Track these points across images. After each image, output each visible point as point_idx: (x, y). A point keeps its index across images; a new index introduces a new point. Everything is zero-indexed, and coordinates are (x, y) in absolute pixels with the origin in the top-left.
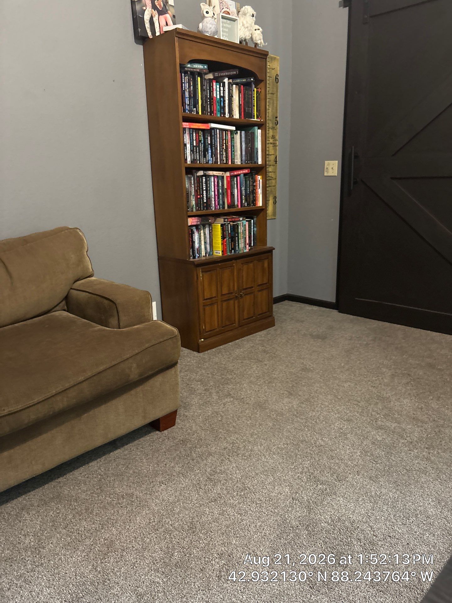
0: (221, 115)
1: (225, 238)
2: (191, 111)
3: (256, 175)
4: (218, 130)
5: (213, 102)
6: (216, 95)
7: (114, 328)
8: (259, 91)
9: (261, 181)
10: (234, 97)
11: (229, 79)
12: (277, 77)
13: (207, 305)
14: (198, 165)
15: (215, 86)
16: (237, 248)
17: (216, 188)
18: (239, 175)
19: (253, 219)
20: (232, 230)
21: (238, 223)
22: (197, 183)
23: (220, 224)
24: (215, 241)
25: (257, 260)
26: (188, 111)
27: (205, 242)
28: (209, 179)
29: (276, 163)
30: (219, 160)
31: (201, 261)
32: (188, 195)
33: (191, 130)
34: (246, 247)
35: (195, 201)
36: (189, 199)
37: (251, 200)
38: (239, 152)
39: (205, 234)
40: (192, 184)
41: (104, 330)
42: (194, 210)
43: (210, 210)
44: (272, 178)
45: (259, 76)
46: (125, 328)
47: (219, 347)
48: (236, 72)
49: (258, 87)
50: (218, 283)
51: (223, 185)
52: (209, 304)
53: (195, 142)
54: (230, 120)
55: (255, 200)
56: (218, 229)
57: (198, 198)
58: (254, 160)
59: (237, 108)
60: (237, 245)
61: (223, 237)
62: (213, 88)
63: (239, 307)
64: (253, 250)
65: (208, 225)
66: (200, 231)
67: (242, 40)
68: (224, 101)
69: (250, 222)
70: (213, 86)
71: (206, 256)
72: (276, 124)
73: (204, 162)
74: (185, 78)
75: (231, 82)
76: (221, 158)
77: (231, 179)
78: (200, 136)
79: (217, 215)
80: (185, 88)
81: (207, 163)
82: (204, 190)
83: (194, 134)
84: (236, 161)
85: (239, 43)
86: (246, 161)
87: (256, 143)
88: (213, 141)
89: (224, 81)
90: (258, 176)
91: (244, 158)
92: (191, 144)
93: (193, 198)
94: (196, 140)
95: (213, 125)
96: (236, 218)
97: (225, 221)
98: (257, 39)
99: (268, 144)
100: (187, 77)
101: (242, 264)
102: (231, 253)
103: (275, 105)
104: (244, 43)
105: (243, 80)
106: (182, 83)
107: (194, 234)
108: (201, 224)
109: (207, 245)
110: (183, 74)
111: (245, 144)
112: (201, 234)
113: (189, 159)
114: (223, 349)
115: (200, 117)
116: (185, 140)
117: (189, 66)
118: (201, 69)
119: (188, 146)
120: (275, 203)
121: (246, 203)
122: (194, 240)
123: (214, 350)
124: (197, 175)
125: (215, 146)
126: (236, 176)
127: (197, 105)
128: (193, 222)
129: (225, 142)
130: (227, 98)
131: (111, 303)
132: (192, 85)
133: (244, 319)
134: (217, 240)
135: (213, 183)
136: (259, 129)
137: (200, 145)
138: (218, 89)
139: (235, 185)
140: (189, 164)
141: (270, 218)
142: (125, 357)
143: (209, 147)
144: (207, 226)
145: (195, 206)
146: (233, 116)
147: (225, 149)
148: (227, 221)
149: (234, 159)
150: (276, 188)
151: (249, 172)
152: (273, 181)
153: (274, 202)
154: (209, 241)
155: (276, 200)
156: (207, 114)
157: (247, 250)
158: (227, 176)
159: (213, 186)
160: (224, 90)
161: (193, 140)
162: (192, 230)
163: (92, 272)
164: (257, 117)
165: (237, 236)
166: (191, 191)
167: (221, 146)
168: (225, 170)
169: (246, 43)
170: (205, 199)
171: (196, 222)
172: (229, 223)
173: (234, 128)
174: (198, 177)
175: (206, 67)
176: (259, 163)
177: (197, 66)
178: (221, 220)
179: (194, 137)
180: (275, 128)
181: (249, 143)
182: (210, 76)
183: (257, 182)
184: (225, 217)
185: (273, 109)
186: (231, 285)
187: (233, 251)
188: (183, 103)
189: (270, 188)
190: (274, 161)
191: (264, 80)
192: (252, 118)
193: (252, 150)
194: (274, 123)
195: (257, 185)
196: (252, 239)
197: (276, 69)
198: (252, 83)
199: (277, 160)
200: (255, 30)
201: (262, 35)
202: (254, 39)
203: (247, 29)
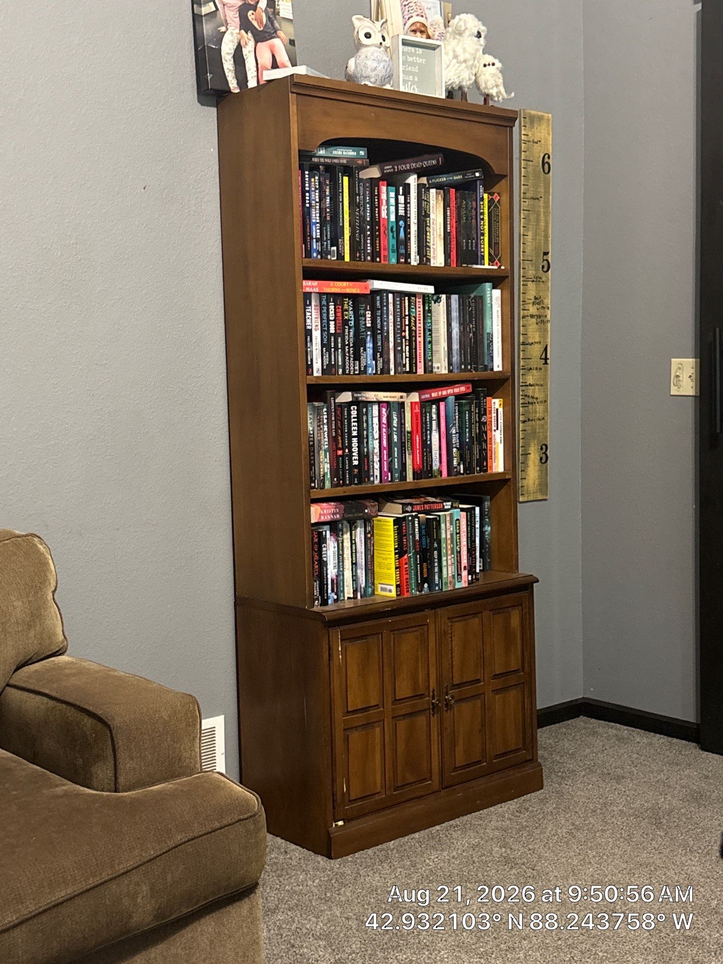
0: (398, 261)
1: (406, 552)
2: (324, 253)
3: (487, 398)
4: (391, 296)
5: (379, 230)
6: (388, 214)
7: (102, 791)
8: (496, 201)
9: (501, 410)
10: (432, 216)
11: (419, 177)
12: (546, 160)
13: (356, 727)
14: (339, 377)
15: (386, 193)
16: (436, 578)
17: (384, 430)
18: (444, 399)
19: (480, 504)
20: (423, 532)
21: (439, 516)
22: (335, 420)
23: (393, 519)
24: (380, 560)
25: (490, 611)
26: (318, 253)
27: (352, 564)
28: (367, 410)
29: (546, 363)
30: (392, 366)
31: (341, 611)
32: (312, 451)
33: (325, 296)
34: (459, 575)
35: (330, 463)
36: (314, 460)
37: (476, 456)
38: (443, 345)
39: (353, 542)
40: (324, 424)
41: (78, 795)
42: (328, 484)
43: (369, 485)
44: (535, 401)
45: (494, 168)
46: (129, 790)
47: (384, 846)
48: (438, 161)
49: (495, 189)
50: (386, 669)
51: (402, 424)
52: (361, 723)
53: (332, 324)
54: (423, 270)
55: (484, 459)
56: (388, 530)
57: (338, 457)
58: (484, 361)
59: (438, 239)
60: (436, 570)
61: (400, 552)
62: (379, 199)
63: (441, 734)
64: (481, 582)
65: (363, 521)
66: (342, 535)
67: (453, 88)
68: (407, 227)
69: (470, 513)
70: (379, 196)
71: (355, 597)
72: (545, 269)
73: (355, 370)
74: (313, 180)
75: (425, 182)
76: (399, 360)
77: (422, 407)
78: (347, 310)
79: (383, 498)
80: (309, 203)
81: (365, 372)
82: (355, 437)
83: (332, 307)
84: (435, 365)
85: (443, 97)
86: (461, 364)
87: (488, 322)
88: (379, 321)
89: (407, 181)
90: (493, 401)
91: (455, 359)
92: (322, 331)
93: (326, 457)
94: (334, 320)
95: (378, 285)
96: (434, 502)
97: (407, 512)
98: (489, 85)
99: (524, 317)
100: (317, 178)
101: (449, 618)
102: (419, 592)
103: (542, 224)
104: (458, 97)
105: (455, 178)
106: (304, 192)
107: (326, 543)
108: (343, 518)
109: (359, 571)
110: (307, 172)
111: (460, 324)
112: (342, 542)
113: (317, 366)
114: (395, 851)
115: (345, 267)
116: (308, 321)
117: (322, 152)
118: (351, 159)
119: (316, 335)
120: (544, 460)
121: (462, 466)
122: (325, 559)
123: (370, 851)
124: (337, 401)
125: (381, 334)
126: (437, 401)
127: (340, 240)
128: (322, 515)
129: (407, 323)
130: (413, 220)
131: (100, 726)
132: (327, 193)
133: (455, 769)
134: (386, 559)
135: (376, 420)
136: (494, 287)
137: (347, 331)
138: (392, 201)
139: (434, 423)
140: (317, 377)
141: (531, 498)
142: (121, 868)
143: (368, 335)
144: (360, 523)
145: (329, 476)
146: (429, 260)
147: (408, 338)
148: (412, 511)
149: (431, 361)
150: (547, 422)
151: (470, 390)
152: (539, 408)
153: (541, 459)
154: (364, 563)
155: (548, 452)
156: (365, 260)
157: (463, 584)
158: (412, 403)
159: (376, 427)
160: (407, 203)
161: (329, 320)
162: (320, 534)
163: (63, 642)
164: (491, 260)
165: (435, 549)
166: (319, 441)
167: (398, 331)
168: (407, 388)
169: (464, 95)
170: (357, 458)
171: (330, 514)
172: (416, 516)
173: (430, 289)
174: (341, 406)
175: (362, 153)
176: (496, 369)
177: (340, 153)
178: (395, 510)
179: (332, 312)
180: (544, 279)
181: (471, 322)
182: (374, 172)
183: (491, 412)
184: (408, 501)
185: (536, 234)
186: (421, 675)
187: (426, 585)
188: (306, 236)
189: (530, 422)
190: (541, 359)
191: (505, 176)
192: (477, 264)
193: (479, 337)
194: (541, 267)
195: (491, 422)
196: (478, 554)
197: (543, 142)
198: (478, 182)
199: (548, 356)
200: (485, 66)
201: (500, 75)
202: (482, 86)
203: (464, 65)
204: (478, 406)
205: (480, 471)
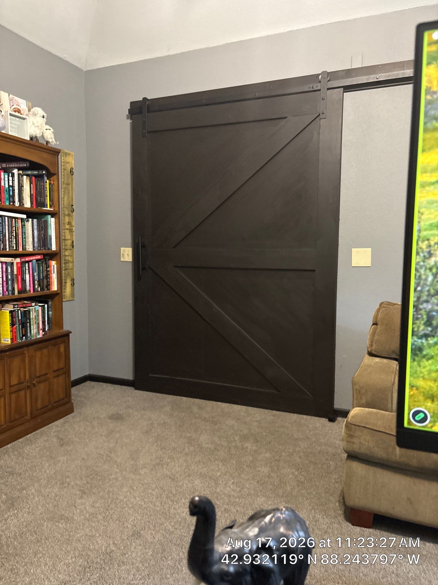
0: (10, 204)
1: (15, 324)
3: (50, 261)
4: (6, 218)
6: (5, 184)
8: (52, 183)
9: (55, 266)
10: (25, 187)
11: (18, 171)
12: (72, 170)
15: (3, 175)
16: (29, 334)
17: (4, 274)
18: (31, 261)
19: (47, 303)
20: (23, 316)
21: (30, 309)
23: (8, 311)
24: (3, 328)
25: (53, 345)
29: (73, 247)
30: (7, 247)
34: (39, 332)
37: (45, 284)
38: (31, 239)
44: (69, 262)
45: (51, 170)
48: (27, 165)
49: (52, 179)
50: (6, 374)
51: (12, 271)
54: (21, 208)
55: (49, 285)
56: (7, 316)
58: (48, 246)
59: (28, 197)
60: (29, 331)
61: (12, 324)
63: (31, 396)
64: (47, 335)
67: (32, 136)
68: (14, 190)
69: (43, 307)
72: (72, 211)
75: (21, 173)
76: (11, 245)
77: (21, 264)
79: (4, 302)
84: (27, 247)
86: (38, 247)
87: (49, 231)
89: (13, 172)
90: (52, 262)
91: (36, 245)
95: (1, 213)
96: (27, 303)
97: (15, 308)
99: (64, 229)
101: (35, 350)
102: (21, 340)
103: (71, 194)
105: (35, 173)
111: (38, 231)
114: (10, 448)
120: (73, 285)
121: (39, 288)
125: (2, 233)
126: (28, 262)
129: (14, 229)
130: (16, 188)
133: (37, 410)
134: (6, 328)
135: (0, 270)
136: (52, 217)
138: (6, 179)
139: (27, 271)
141: (68, 299)
146: (23, 205)
147: (14, 236)
148: (17, 307)
149: (25, 245)
150: (74, 270)
151: (42, 258)
152: (71, 265)
155: (74, 282)
157: (40, 336)
158: (17, 262)
159: (0, 272)
160: (13, 180)
164: (51, 207)
165: (28, 322)
167: (11, 233)
168: (14, 256)
169: (37, 140)
172: (20, 309)
173: (24, 216)
176: (53, 249)
178: (10, 307)
180: (71, 215)
181: (42, 230)
183: (51, 267)
184: (15, 303)
185: (68, 198)
186: (22, 374)
187: (24, 338)
189: (67, 271)
190: (71, 246)
191: (56, 174)
192: (44, 207)
193: (46, 237)
194: (70, 211)
195: (51, 270)
196: (46, 323)
197: (70, 163)
198: (44, 176)
199: (74, 245)
200: (46, 129)
201: (53, 134)
202: (45, 137)
203: (37, 128)
204: (46, 264)
205: (47, 290)
